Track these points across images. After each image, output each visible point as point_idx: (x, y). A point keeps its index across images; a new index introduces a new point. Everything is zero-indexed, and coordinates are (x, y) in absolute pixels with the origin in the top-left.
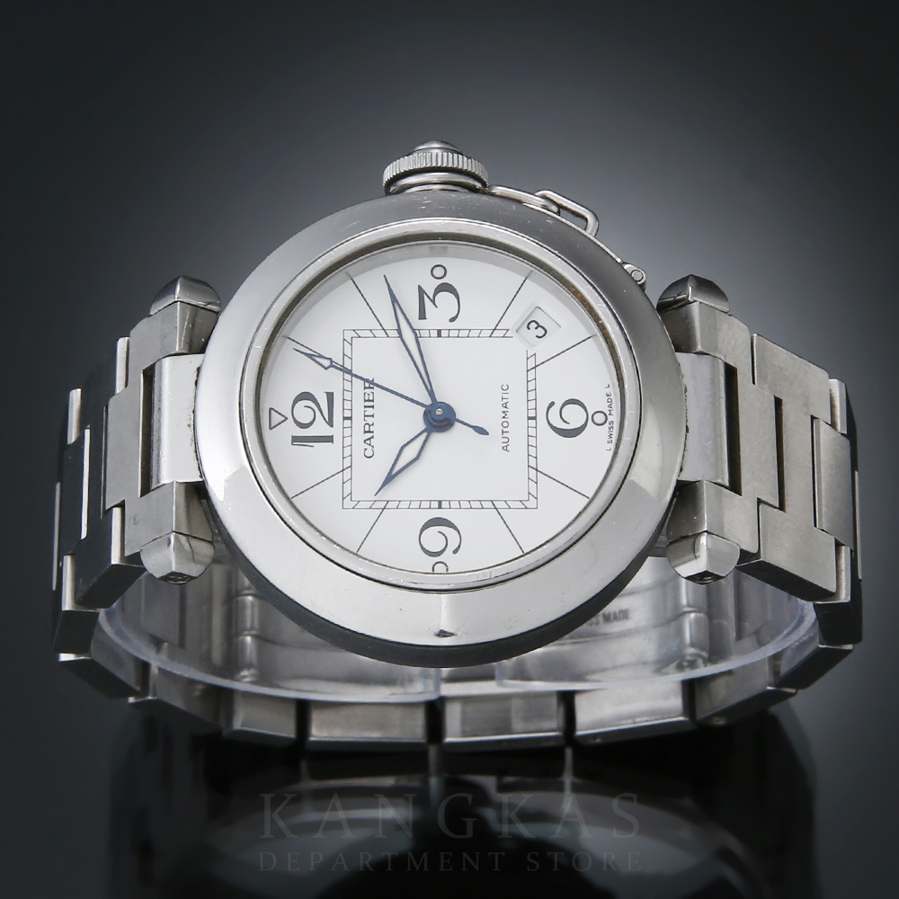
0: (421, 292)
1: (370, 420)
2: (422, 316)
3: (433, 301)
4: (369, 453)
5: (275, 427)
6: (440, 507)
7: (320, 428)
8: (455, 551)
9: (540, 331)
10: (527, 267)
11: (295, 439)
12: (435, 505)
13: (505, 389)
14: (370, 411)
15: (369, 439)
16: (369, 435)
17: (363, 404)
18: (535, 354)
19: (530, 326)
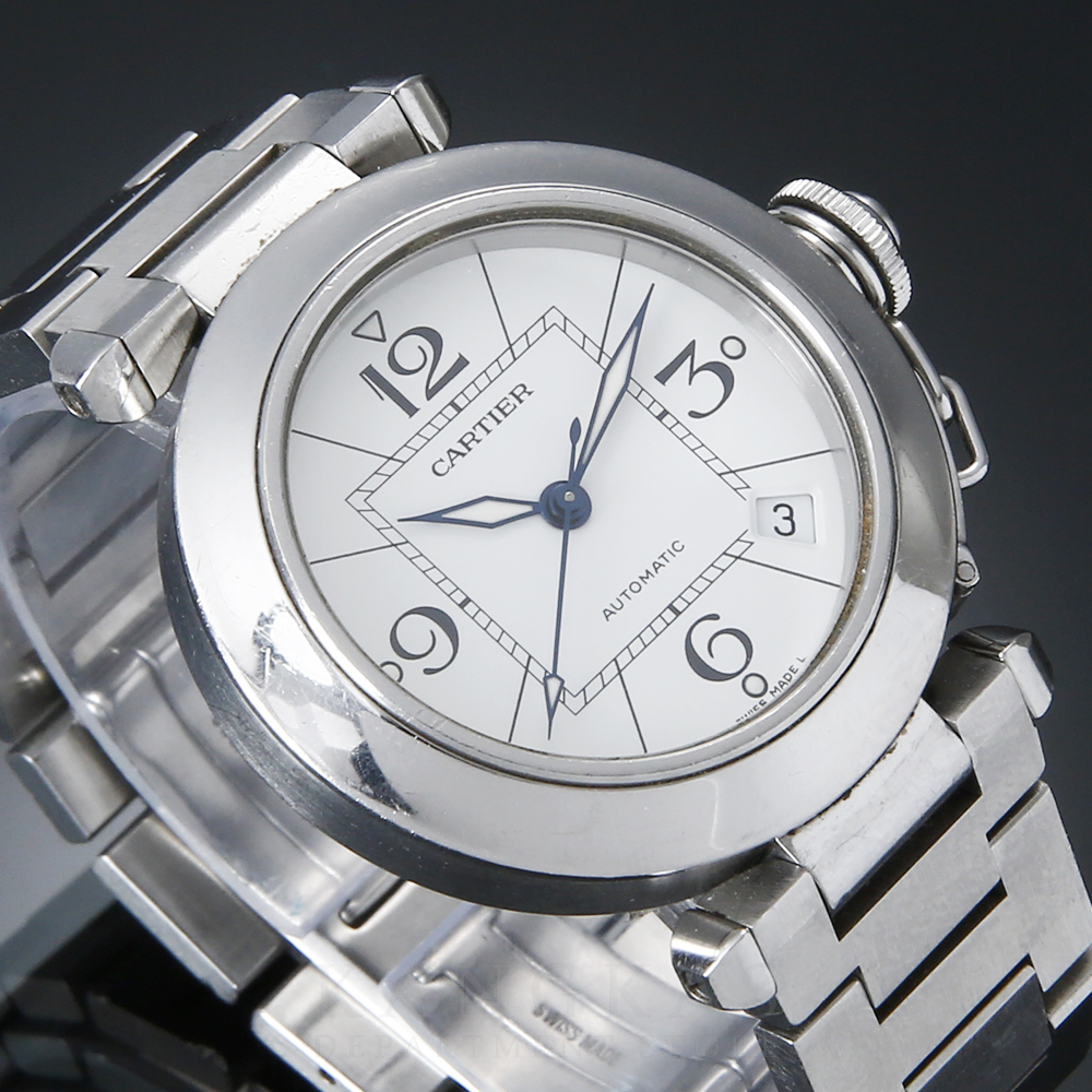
0: (690, 350)
1: (480, 433)
2: (663, 377)
3: (692, 374)
4: (440, 468)
5: (360, 336)
6: (462, 605)
7: (413, 388)
8: (428, 671)
9: (786, 527)
10: (842, 439)
11: (370, 374)
12: (460, 598)
13: (675, 549)
14: (489, 423)
15: (459, 453)
16: (463, 449)
17: (491, 408)
18: (752, 543)
19: (780, 509)
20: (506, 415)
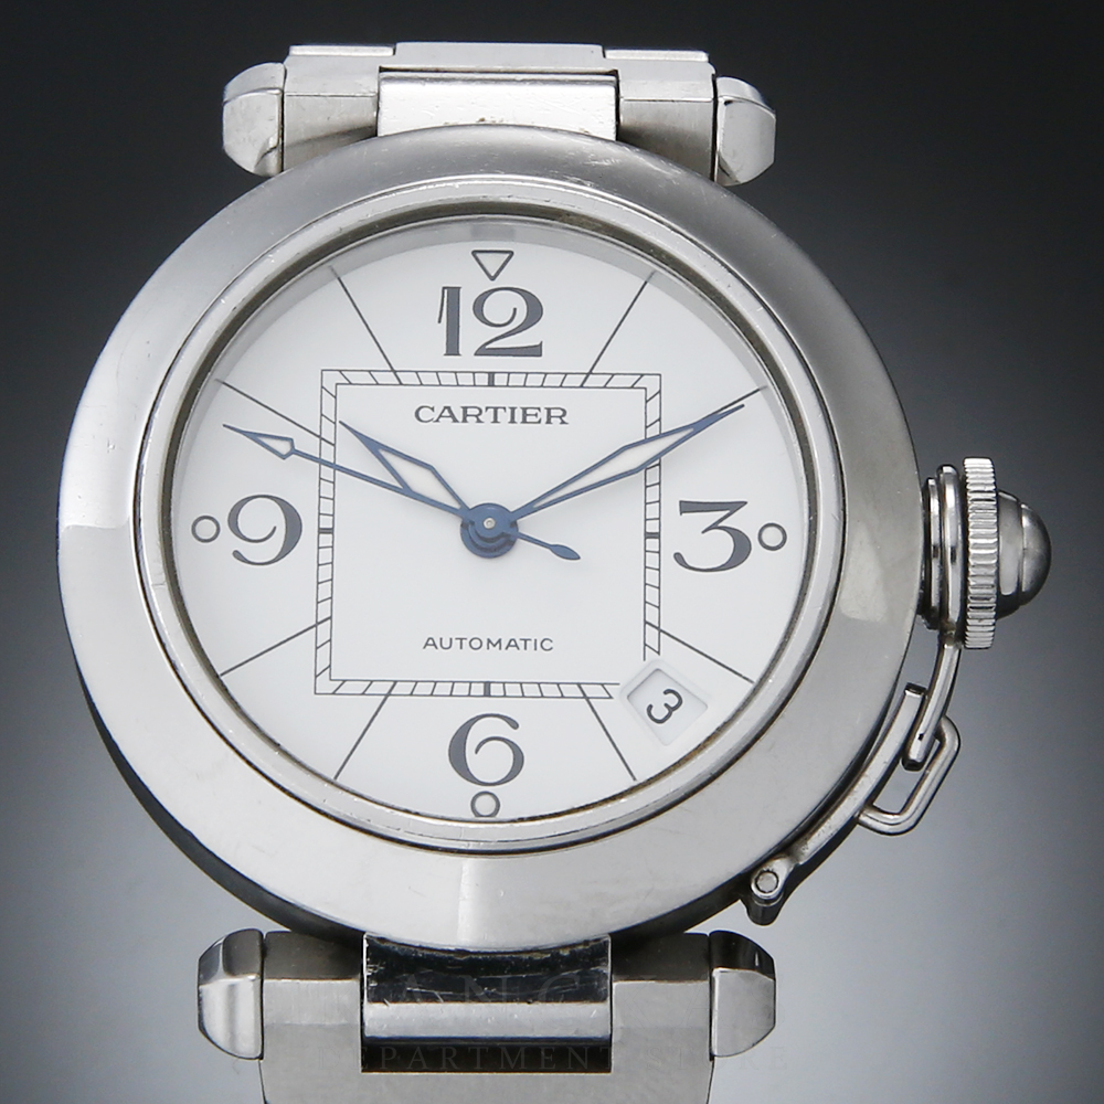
0: (734, 507)
1: (488, 416)
2: (687, 507)
3: (714, 526)
5: (477, 259)
6: (322, 531)
7: (473, 333)
8: (237, 555)
9: (660, 713)
11: (452, 295)
12: (326, 523)
13: (542, 645)
14: (504, 416)
15: (452, 416)
16: (459, 415)
17: (519, 405)
18: (611, 697)
19: (671, 695)
20: (524, 421)
